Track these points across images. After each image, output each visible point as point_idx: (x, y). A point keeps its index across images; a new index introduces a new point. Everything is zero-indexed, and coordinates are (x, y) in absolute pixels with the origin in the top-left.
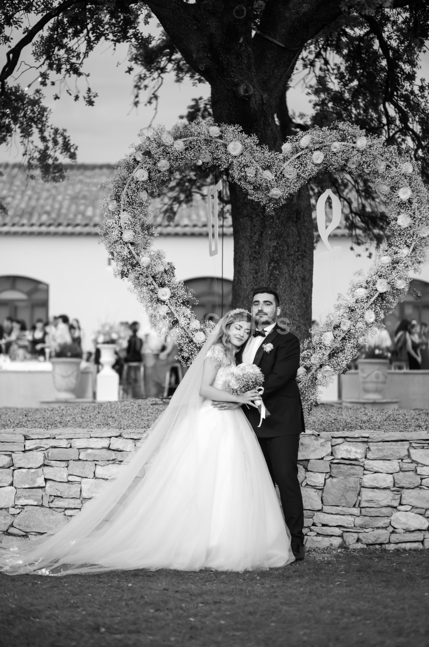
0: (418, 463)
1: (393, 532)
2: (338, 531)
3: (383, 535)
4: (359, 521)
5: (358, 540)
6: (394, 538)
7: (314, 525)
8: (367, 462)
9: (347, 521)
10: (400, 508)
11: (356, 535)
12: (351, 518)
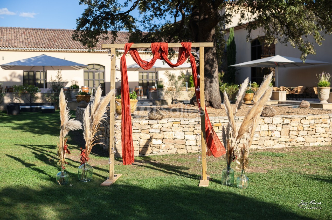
0: (303, 124)
1: (297, 142)
2: (284, 143)
3: (295, 143)
4: (289, 140)
5: (289, 145)
6: (297, 144)
7: (279, 141)
8: (291, 124)
9: (287, 140)
10: (299, 136)
11: (288, 144)
12: (287, 139)
